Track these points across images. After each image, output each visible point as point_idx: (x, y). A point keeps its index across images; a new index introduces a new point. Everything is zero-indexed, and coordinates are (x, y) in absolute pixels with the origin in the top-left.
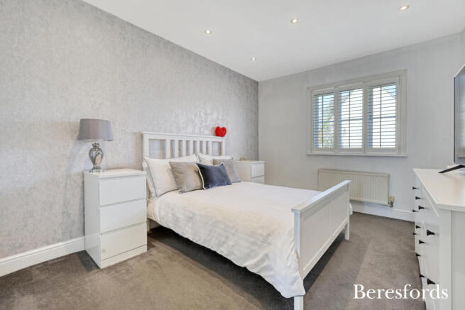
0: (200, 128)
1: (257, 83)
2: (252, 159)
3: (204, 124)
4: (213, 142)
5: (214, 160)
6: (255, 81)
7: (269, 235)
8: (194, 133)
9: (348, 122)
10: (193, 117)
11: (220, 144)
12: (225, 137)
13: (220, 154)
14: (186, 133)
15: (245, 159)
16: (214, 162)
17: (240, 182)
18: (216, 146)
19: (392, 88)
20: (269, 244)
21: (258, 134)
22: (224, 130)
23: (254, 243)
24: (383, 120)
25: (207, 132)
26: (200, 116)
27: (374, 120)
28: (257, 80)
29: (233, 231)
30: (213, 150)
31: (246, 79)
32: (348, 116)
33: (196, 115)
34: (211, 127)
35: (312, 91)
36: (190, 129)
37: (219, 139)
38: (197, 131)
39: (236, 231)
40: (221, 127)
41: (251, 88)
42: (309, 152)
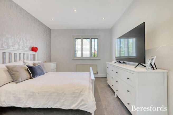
0: (22, 47)
1: (51, 30)
2: (48, 62)
3: (25, 45)
4: (31, 54)
5: (34, 63)
6: (50, 29)
7: (81, 91)
8: (18, 49)
9: (86, 49)
10: (19, 40)
11: (34, 55)
12: (37, 52)
13: (34, 60)
14: (14, 49)
15: (46, 62)
16: (34, 64)
17: (47, 72)
18: (32, 56)
19: (96, 40)
20: (82, 95)
21: (51, 51)
22: (37, 48)
23: (75, 97)
24: (95, 49)
25: (27, 49)
26: (23, 40)
27: (92, 49)
28: (50, 28)
29: (63, 95)
30: (30, 58)
31: (46, 27)
32: (86, 47)
33: (20, 39)
34: (29, 46)
35: (74, 37)
36: (16, 47)
37: (34, 53)
38: (21, 48)
39: (65, 94)
40: (35, 47)
41: (48, 31)
42: (73, 59)
